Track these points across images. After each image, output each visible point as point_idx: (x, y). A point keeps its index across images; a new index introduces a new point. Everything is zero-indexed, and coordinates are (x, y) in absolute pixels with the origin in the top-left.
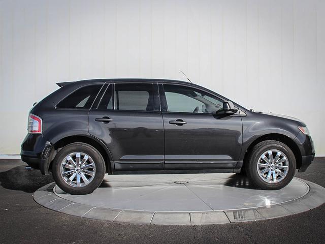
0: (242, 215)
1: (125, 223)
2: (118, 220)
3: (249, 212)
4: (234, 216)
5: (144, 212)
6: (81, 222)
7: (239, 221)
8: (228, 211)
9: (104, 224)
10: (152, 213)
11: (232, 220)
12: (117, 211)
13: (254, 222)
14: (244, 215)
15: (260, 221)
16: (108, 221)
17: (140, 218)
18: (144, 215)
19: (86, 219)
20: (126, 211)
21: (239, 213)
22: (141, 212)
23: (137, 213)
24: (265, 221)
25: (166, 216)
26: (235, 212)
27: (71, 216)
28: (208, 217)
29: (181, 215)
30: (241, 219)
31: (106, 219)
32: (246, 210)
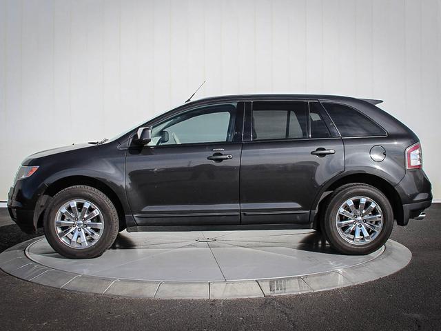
0: (281, 285)
1: (118, 296)
2: (110, 292)
3: (292, 281)
4: (271, 287)
5: (146, 282)
6: (59, 296)
7: (277, 293)
8: (262, 281)
9: (91, 297)
10: (157, 283)
11: (267, 292)
12: (109, 280)
13: (298, 296)
14: (285, 286)
15: (307, 294)
16: (96, 294)
17: (140, 290)
18: (146, 285)
19: (66, 291)
20: (121, 280)
21: (277, 282)
22: (142, 282)
23: (136, 284)
24: (314, 294)
25: (177, 287)
26: (272, 282)
27: (45, 288)
28: (235, 289)
29: (197, 286)
30: (279, 291)
31: (94, 291)
32: (288, 279)
